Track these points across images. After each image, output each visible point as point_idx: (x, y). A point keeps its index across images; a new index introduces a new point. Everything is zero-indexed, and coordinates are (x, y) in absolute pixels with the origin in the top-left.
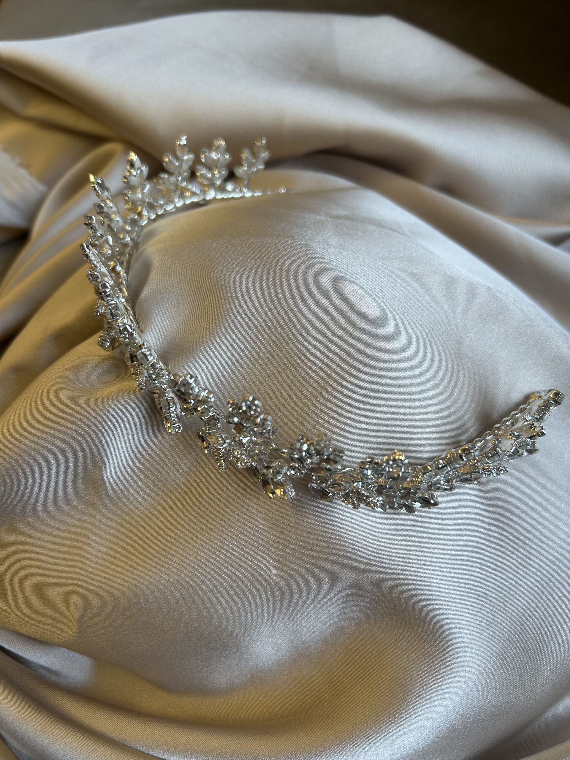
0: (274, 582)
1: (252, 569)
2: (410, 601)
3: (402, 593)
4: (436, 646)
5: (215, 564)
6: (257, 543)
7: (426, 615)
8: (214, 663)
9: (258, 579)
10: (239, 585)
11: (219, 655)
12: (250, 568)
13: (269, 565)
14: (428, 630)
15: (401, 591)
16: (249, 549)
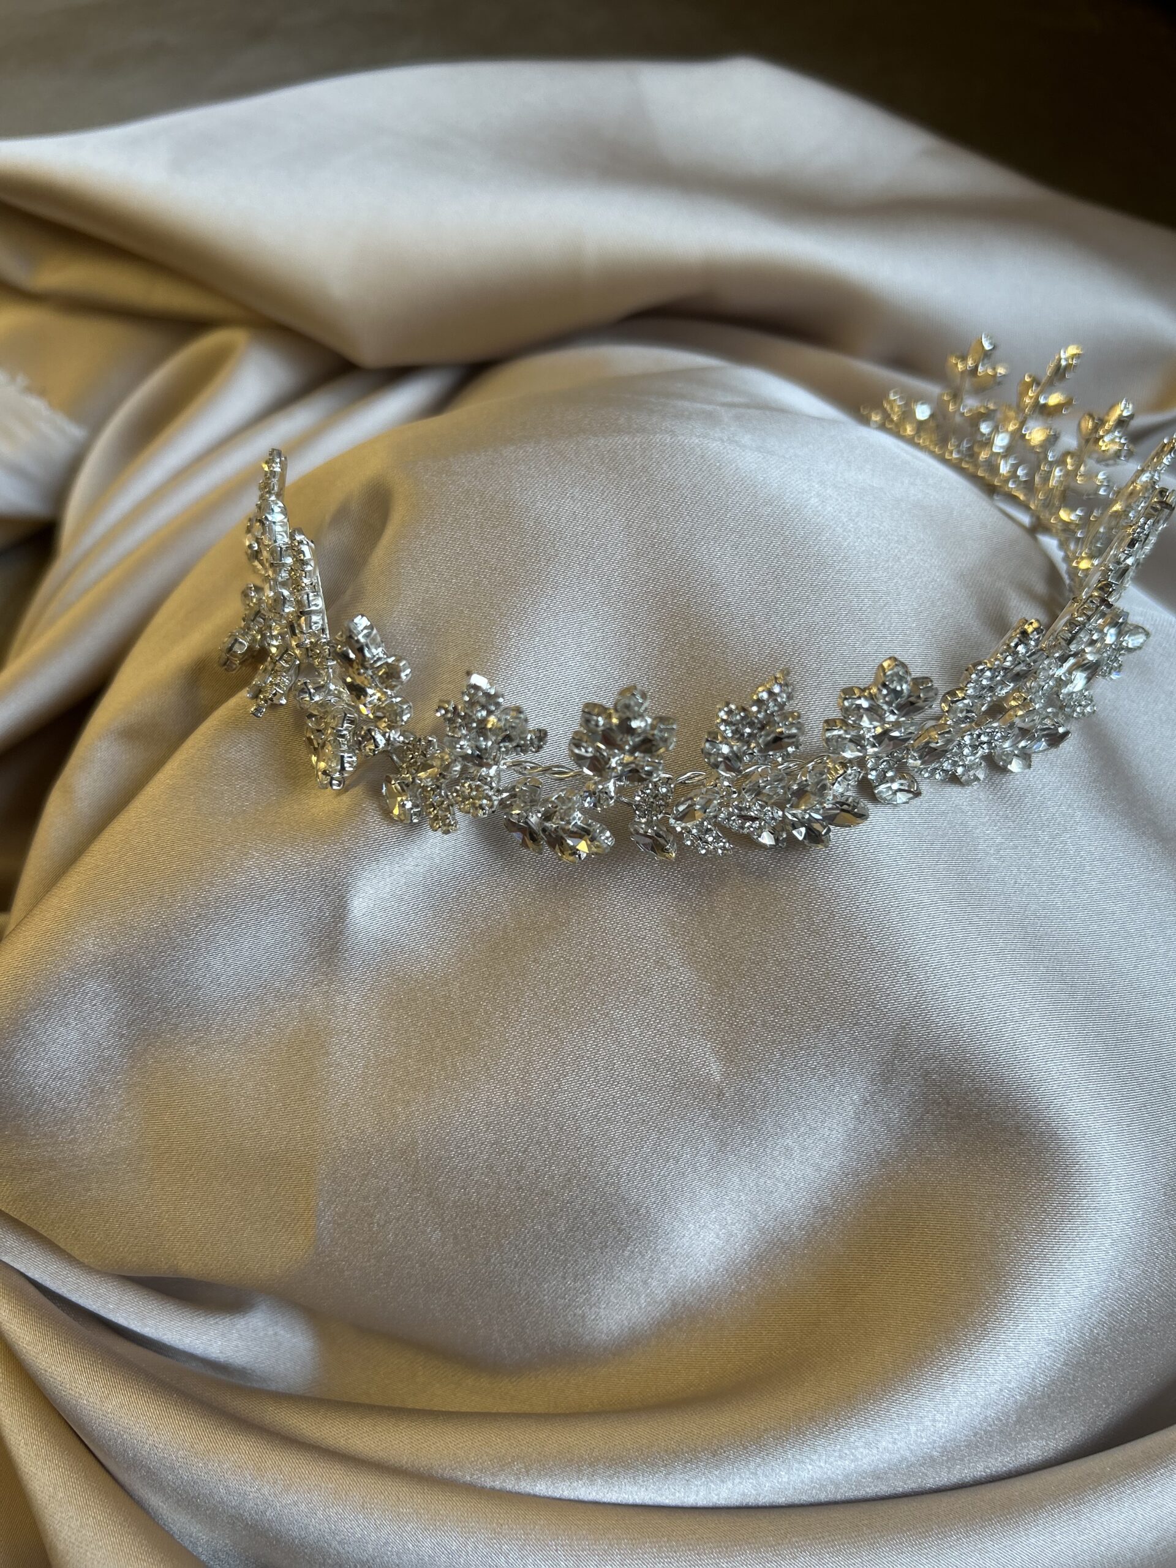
0: (718, 1087)
1: (672, 1065)
2: (990, 1095)
3: (973, 1080)
4: (1047, 1179)
5: (597, 1061)
6: (677, 1011)
7: (1023, 1119)
8: (598, 1282)
9: (685, 1084)
10: (648, 1100)
11: (610, 1262)
12: (668, 1063)
13: (705, 1054)
14: (1030, 1150)
15: (971, 1076)
16: (663, 1025)
